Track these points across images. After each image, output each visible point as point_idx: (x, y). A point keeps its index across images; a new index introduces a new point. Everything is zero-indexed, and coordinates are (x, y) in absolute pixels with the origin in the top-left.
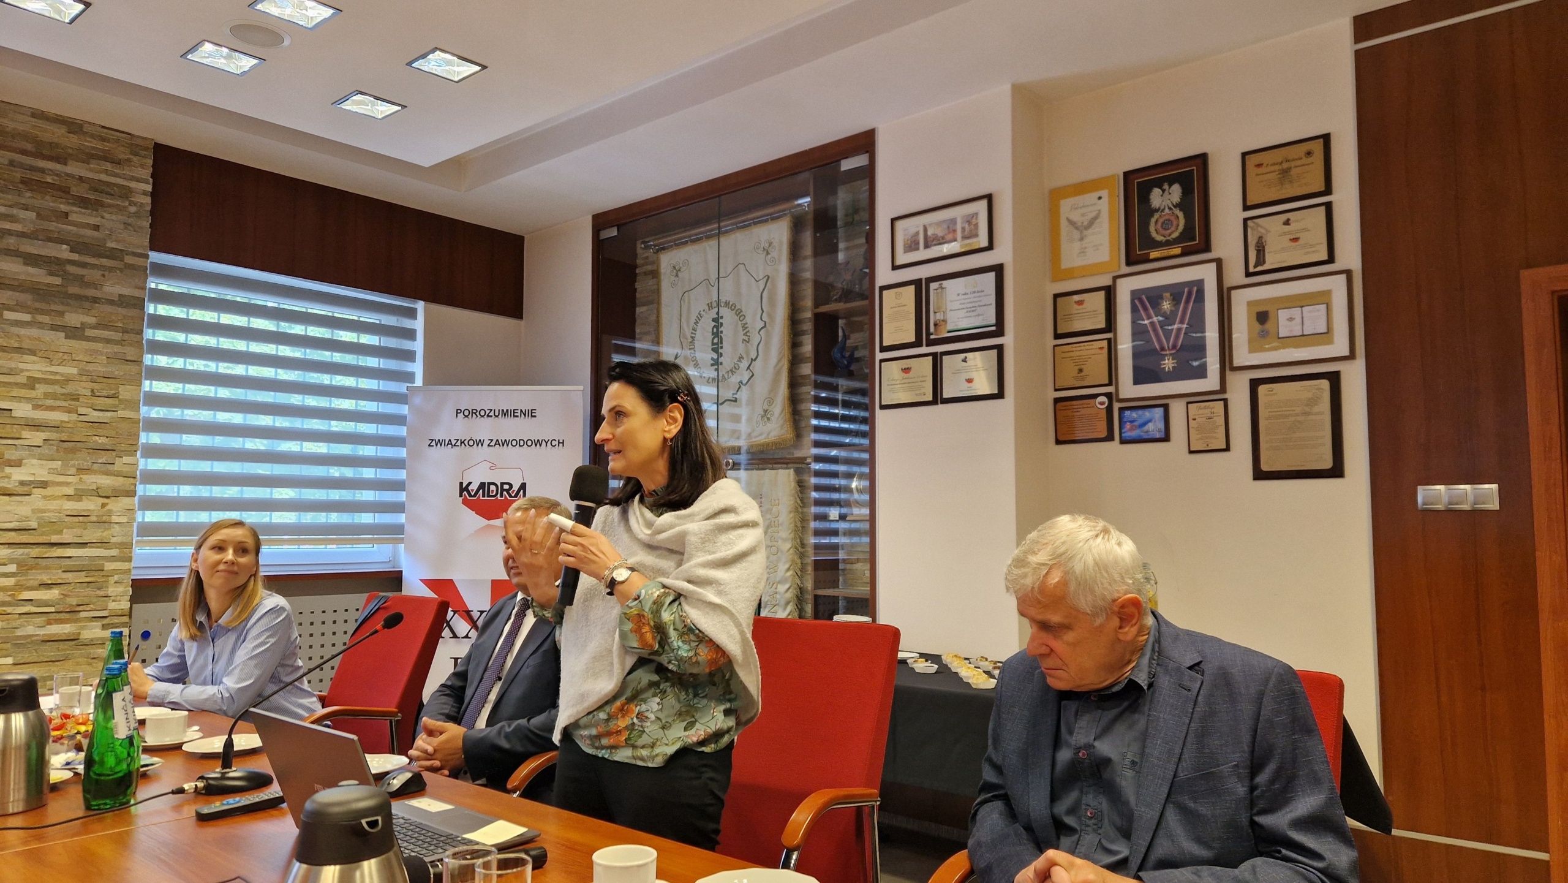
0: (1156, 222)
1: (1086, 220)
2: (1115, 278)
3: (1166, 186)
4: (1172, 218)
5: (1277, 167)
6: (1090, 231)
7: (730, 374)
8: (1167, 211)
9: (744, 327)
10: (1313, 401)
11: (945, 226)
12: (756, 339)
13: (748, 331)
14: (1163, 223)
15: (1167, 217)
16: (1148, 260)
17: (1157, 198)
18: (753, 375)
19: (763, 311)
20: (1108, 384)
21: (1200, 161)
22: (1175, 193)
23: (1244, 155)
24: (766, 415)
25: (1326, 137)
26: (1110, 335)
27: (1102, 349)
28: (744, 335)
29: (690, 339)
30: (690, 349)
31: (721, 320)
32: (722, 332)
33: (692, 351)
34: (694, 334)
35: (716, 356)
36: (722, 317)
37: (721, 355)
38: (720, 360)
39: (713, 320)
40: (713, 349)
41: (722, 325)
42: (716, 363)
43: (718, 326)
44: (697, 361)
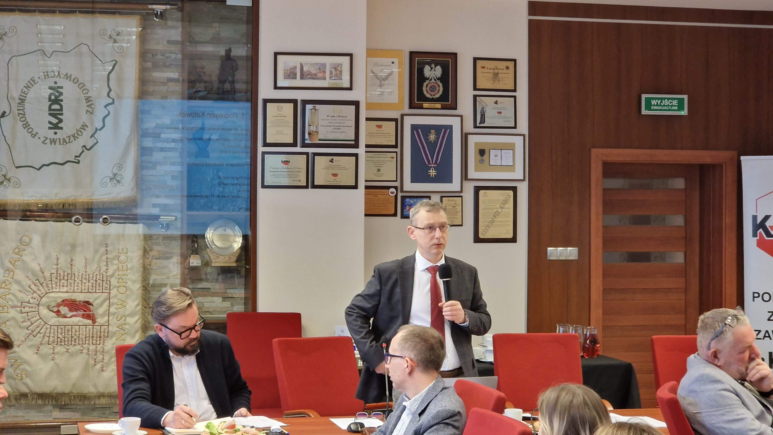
0: (427, 86)
1: (384, 75)
2: (402, 116)
3: (433, 66)
4: (436, 86)
5: (492, 71)
6: (386, 82)
7: (72, 138)
8: (433, 80)
10: (505, 202)
11: (317, 67)
13: (92, 104)
14: (431, 87)
15: (433, 84)
16: (422, 108)
17: (427, 71)
18: (97, 142)
19: (110, 90)
20: (396, 181)
21: (454, 56)
22: (438, 71)
23: (475, 59)
24: (115, 178)
25: (515, 61)
26: (398, 150)
27: (393, 158)
28: (88, 106)
29: (18, 101)
30: (18, 110)
31: (60, 90)
32: (62, 100)
33: (21, 112)
34: (23, 96)
35: (55, 121)
36: (62, 88)
37: (61, 121)
38: (60, 125)
39: (50, 88)
40: (50, 114)
41: (61, 94)
42: (55, 127)
43: (57, 94)
44: (27, 122)
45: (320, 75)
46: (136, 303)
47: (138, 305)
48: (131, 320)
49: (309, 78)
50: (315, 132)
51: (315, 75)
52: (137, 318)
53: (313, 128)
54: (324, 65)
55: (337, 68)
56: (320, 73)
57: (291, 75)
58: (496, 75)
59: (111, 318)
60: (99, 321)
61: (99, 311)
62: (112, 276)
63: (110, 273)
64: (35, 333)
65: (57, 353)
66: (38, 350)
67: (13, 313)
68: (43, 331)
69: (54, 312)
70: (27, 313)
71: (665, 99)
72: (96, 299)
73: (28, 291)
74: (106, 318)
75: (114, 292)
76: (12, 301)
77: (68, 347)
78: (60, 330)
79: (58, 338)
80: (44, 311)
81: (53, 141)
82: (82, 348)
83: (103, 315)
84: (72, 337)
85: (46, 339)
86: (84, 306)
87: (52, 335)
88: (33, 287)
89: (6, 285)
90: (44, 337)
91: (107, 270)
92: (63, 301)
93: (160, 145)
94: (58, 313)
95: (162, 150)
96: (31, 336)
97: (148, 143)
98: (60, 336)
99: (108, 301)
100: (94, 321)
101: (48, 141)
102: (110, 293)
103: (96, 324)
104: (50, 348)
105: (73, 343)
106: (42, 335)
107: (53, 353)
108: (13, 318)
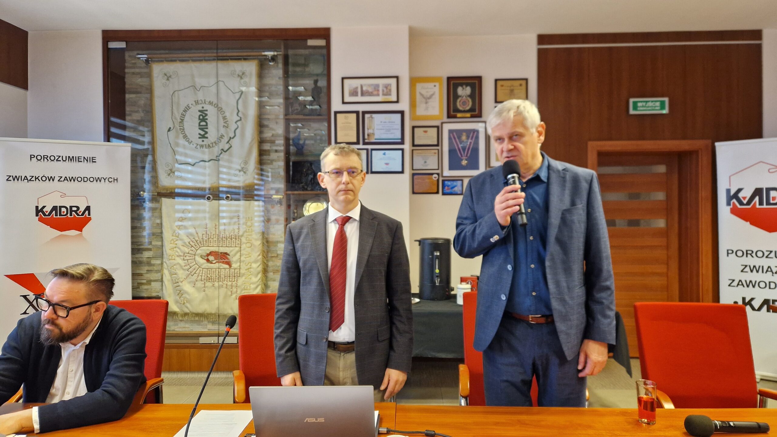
0: (460, 102)
1: (428, 95)
2: (442, 123)
3: (464, 87)
4: (467, 101)
5: (509, 88)
6: (430, 100)
7: (214, 144)
8: (464, 97)
9: (224, 118)
11: (373, 87)
12: (233, 126)
13: (228, 121)
14: (463, 102)
15: (464, 100)
16: (456, 117)
17: (460, 91)
18: (231, 147)
19: (239, 111)
20: (438, 169)
21: (479, 79)
22: (468, 90)
23: (496, 80)
24: (243, 170)
25: (526, 80)
26: (439, 148)
27: (435, 153)
28: (224, 123)
29: (179, 120)
30: (180, 126)
31: (206, 112)
32: (207, 119)
33: (182, 128)
34: (183, 117)
35: (202, 133)
36: (207, 110)
37: (206, 133)
38: (206, 136)
39: (200, 111)
40: (200, 129)
41: (206, 115)
42: (203, 137)
43: (204, 115)
44: (186, 134)
45: (375, 93)
46: (258, 253)
47: (259, 255)
48: (254, 265)
49: (367, 95)
50: (373, 134)
51: (372, 93)
52: (259, 263)
53: (371, 131)
54: (378, 86)
55: (387, 86)
56: (375, 91)
57: (354, 93)
58: (512, 91)
59: (241, 264)
60: (234, 266)
61: (234, 259)
62: (242, 236)
63: (241, 233)
64: (192, 273)
65: (207, 287)
66: (195, 285)
67: (179, 260)
68: (197, 272)
69: (205, 260)
70: (188, 260)
71: (649, 101)
72: (231, 251)
73: (188, 246)
74: (238, 264)
75: (243, 246)
76: (177, 252)
77: (213, 283)
78: (208, 272)
79: (207, 277)
80: (198, 259)
81: (202, 146)
82: (222, 284)
83: (236, 262)
84: (216, 276)
85: (200, 277)
86: (224, 256)
87: (203, 275)
88: (191, 243)
89: (174, 242)
90: (198, 276)
91: (239, 232)
92: (210, 253)
93: (275, 148)
94: (208, 260)
95: (276, 151)
96: (190, 276)
97: (266, 147)
98: (209, 276)
99: (240, 253)
100: (230, 266)
101: (198, 147)
102: (241, 247)
103: (232, 268)
104: (202, 284)
105: (217, 280)
106: (197, 275)
107: (204, 287)
108: (178, 264)
